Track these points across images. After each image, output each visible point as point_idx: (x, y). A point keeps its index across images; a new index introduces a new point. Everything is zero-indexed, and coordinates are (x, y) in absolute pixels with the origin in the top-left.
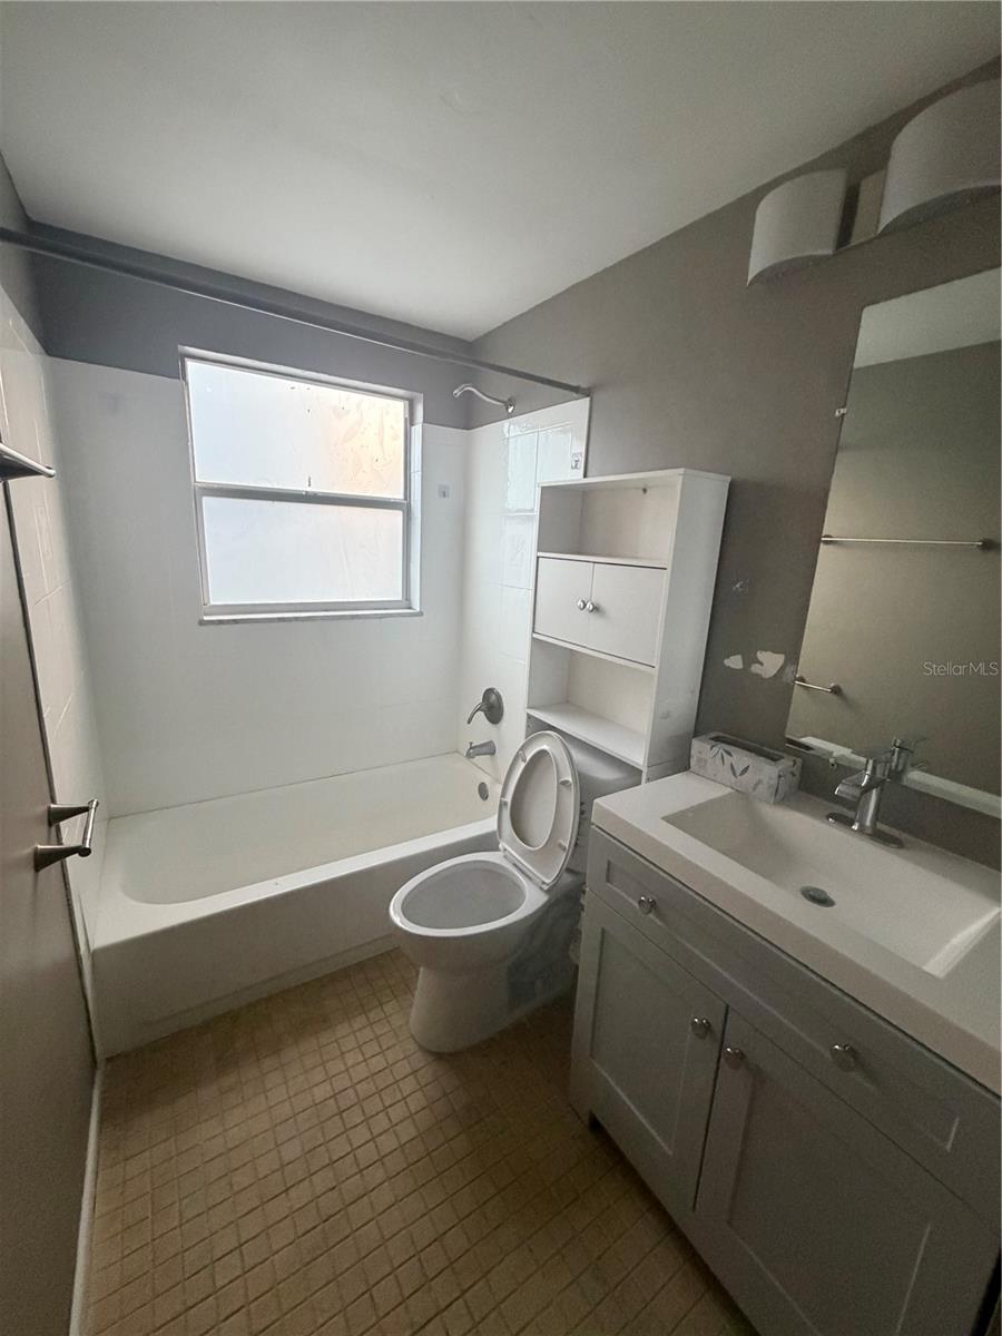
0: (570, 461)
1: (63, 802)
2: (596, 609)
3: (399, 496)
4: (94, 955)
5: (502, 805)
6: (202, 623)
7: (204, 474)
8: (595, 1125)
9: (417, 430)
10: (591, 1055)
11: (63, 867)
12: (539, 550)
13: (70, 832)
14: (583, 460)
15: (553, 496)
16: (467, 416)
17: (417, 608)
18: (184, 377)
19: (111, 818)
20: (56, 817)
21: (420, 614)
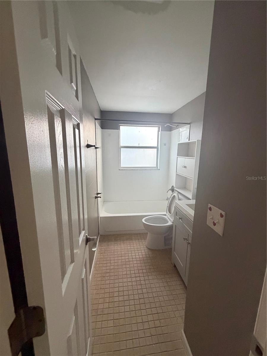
0: (186, 138)
1: (98, 192)
2: (185, 167)
3: (156, 145)
4: (100, 217)
5: (167, 206)
6: (119, 170)
7: (122, 144)
8: (175, 266)
9: (160, 132)
10: (174, 251)
11: (98, 199)
12: (177, 156)
13: (99, 195)
14: (188, 137)
15: (180, 145)
16: (170, 129)
17: (159, 168)
18: (120, 130)
19: (104, 202)
20: (98, 194)
21: (159, 169)
